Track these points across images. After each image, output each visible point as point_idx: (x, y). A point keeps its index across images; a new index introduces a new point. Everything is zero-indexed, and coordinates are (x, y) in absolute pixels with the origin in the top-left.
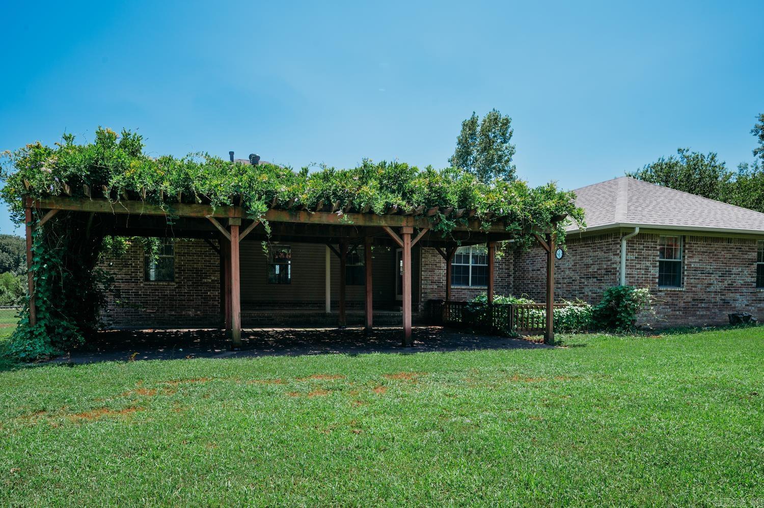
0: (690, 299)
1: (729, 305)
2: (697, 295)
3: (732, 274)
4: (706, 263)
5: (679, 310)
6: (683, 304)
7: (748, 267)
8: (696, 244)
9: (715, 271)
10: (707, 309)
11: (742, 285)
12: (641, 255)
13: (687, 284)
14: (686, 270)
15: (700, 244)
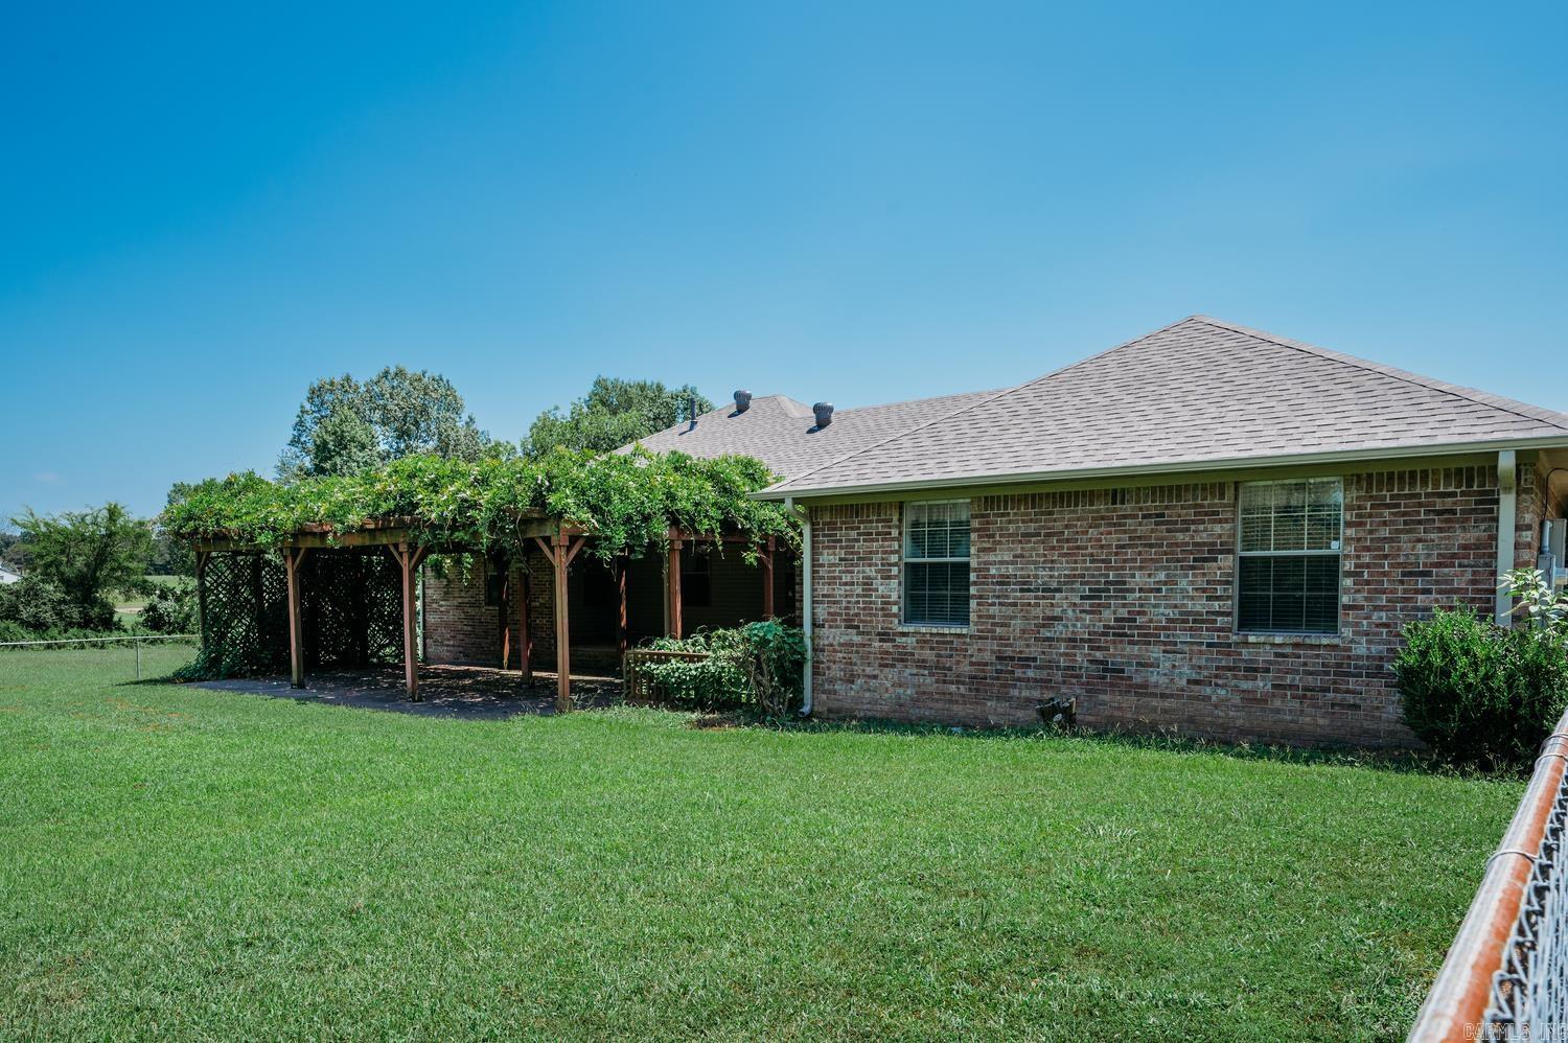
0: (987, 657)
1: (1122, 678)
2: (1011, 645)
3: (1132, 591)
4: (1035, 563)
5: (958, 682)
6: (968, 668)
7: (1193, 568)
8: (1003, 515)
9: (1065, 583)
10: (1044, 683)
11: (1169, 620)
12: (852, 553)
13: (979, 617)
14: (975, 583)
15: (1015, 514)
